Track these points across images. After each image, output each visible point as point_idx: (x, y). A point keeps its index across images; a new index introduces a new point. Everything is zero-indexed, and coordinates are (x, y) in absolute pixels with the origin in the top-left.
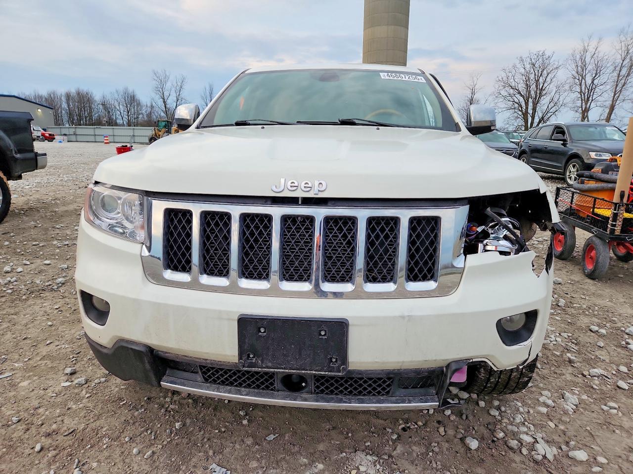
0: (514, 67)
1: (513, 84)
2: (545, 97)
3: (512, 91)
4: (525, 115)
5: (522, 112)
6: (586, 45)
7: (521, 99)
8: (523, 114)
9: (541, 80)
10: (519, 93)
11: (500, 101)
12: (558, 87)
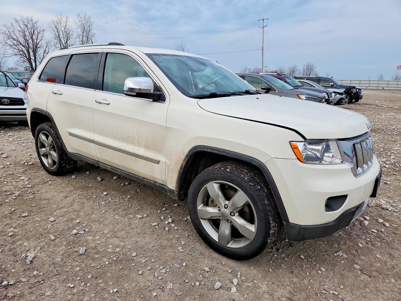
0: (12, 25)
1: (15, 37)
2: (40, 49)
3: (15, 42)
4: (29, 60)
5: (27, 58)
6: (60, 19)
7: (24, 49)
8: (27, 59)
9: (34, 37)
10: (21, 44)
11: (7, 48)
12: (47, 43)
